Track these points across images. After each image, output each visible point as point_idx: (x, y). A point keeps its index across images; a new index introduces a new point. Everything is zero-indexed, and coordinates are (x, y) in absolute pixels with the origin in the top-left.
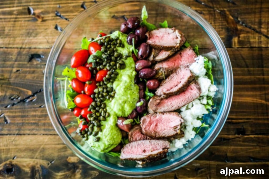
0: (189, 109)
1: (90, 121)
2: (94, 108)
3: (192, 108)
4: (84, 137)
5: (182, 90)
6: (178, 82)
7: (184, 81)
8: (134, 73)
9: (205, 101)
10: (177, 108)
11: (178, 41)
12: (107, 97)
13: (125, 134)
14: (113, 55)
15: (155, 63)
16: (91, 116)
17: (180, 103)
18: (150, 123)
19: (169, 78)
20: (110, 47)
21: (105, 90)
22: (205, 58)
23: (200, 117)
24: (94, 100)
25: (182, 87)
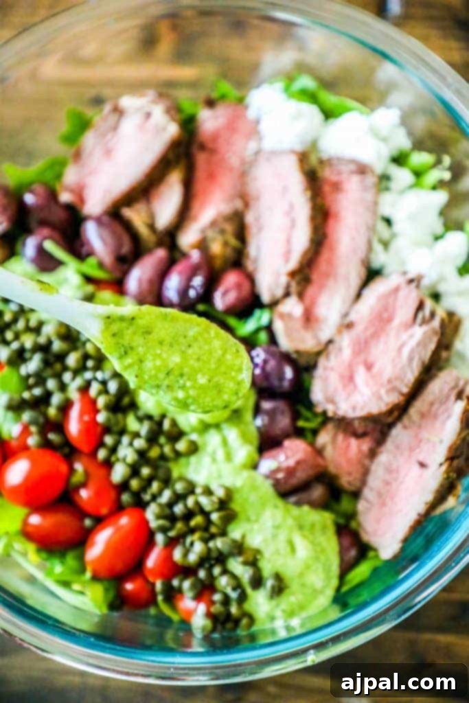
0: (390, 240)
5: (322, 217)
11: (160, 117)
13: (318, 492)
15: (169, 238)
17: (355, 251)
18: (348, 379)
23: (440, 230)
25: (313, 209)
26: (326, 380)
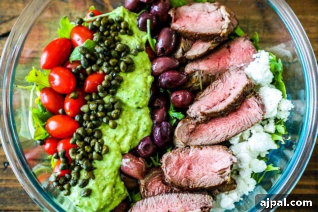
0: (245, 140)
1: (74, 161)
2: (81, 138)
3: (250, 139)
4: (63, 189)
6: (226, 95)
7: (235, 93)
8: (150, 79)
9: (271, 127)
10: (224, 139)
11: (225, 24)
12: (105, 120)
14: (114, 48)
16: (75, 152)
17: (229, 131)
18: (179, 164)
19: (209, 88)
20: (109, 35)
21: (100, 108)
22: (270, 55)
23: (263, 155)
24: (80, 124)
25: (232, 103)
26: (172, 156)
